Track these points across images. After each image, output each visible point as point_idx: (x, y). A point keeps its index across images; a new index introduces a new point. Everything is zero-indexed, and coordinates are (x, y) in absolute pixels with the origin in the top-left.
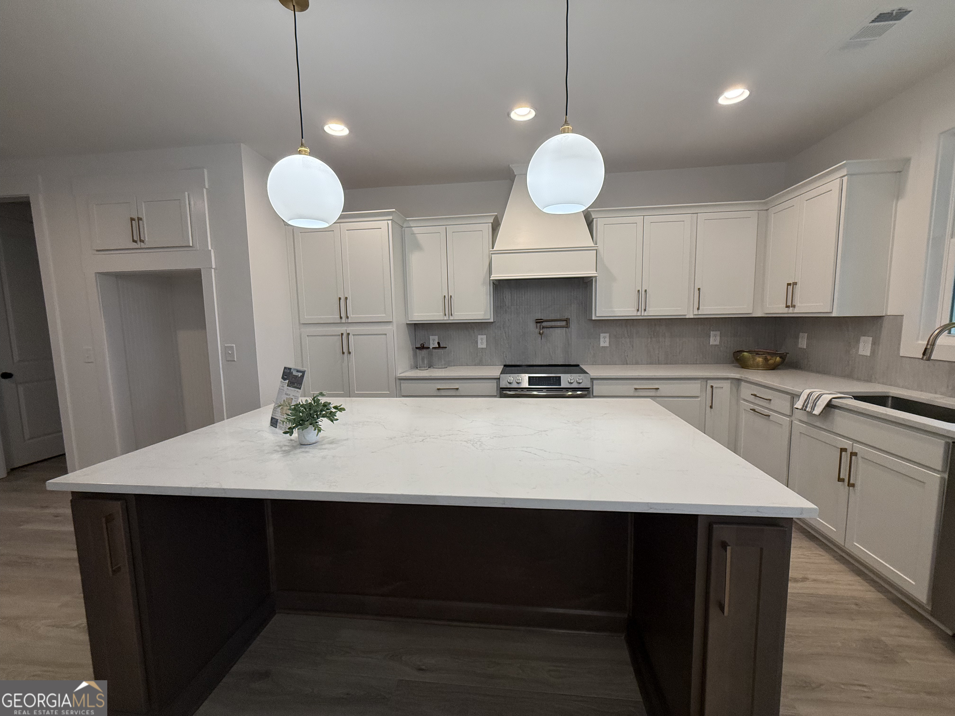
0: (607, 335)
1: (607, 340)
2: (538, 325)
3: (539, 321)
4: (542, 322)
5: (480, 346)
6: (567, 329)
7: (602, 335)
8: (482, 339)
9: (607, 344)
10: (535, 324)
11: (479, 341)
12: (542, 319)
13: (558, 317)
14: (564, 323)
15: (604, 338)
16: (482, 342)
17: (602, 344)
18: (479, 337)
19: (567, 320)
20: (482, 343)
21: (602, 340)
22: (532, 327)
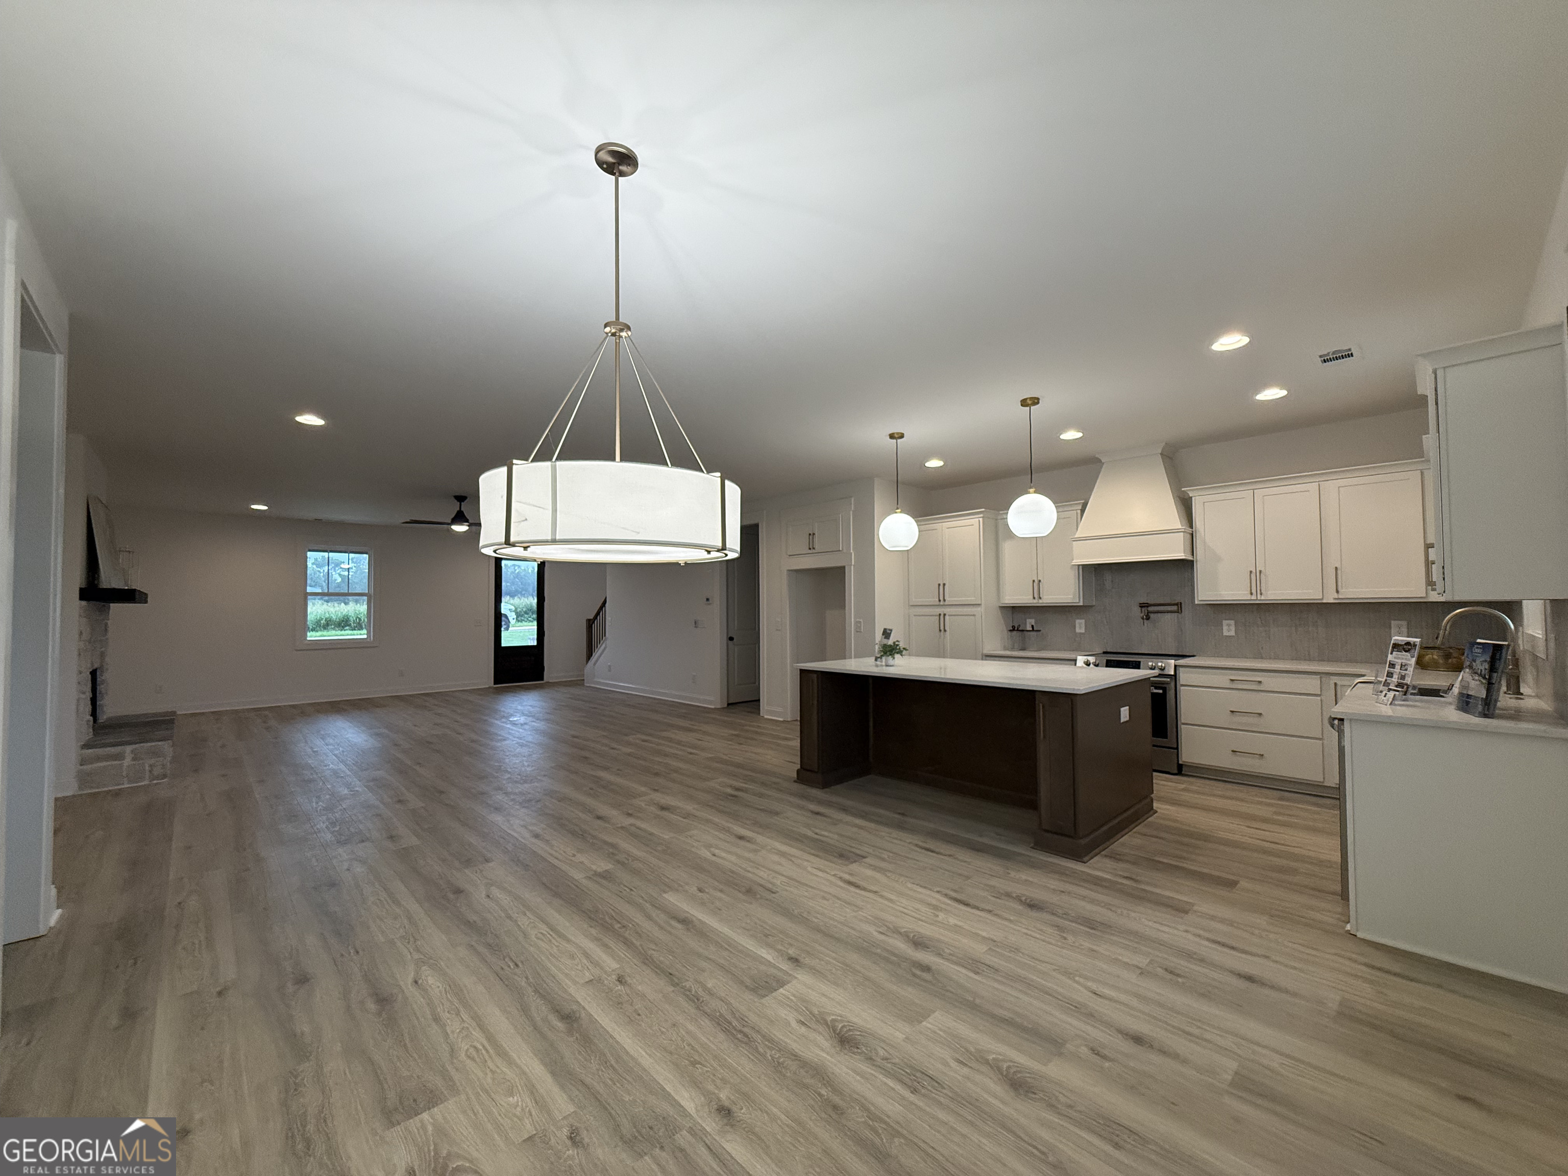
0: (1232, 622)
1: (1233, 628)
2: (1143, 609)
3: (1143, 606)
4: (1147, 607)
5: (1078, 630)
6: (1180, 615)
7: (1225, 622)
8: (1080, 624)
9: (1232, 633)
10: (1140, 608)
11: (1077, 625)
12: (1147, 604)
13: (1168, 601)
14: (1175, 608)
15: (1229, 625)
16: (1080, 626)
17: (1226, 633)
18: (1078, 621)
19: (1179, 605)
20: (1080, 628)
21: (1225, 628)
22: (1137, 612)
